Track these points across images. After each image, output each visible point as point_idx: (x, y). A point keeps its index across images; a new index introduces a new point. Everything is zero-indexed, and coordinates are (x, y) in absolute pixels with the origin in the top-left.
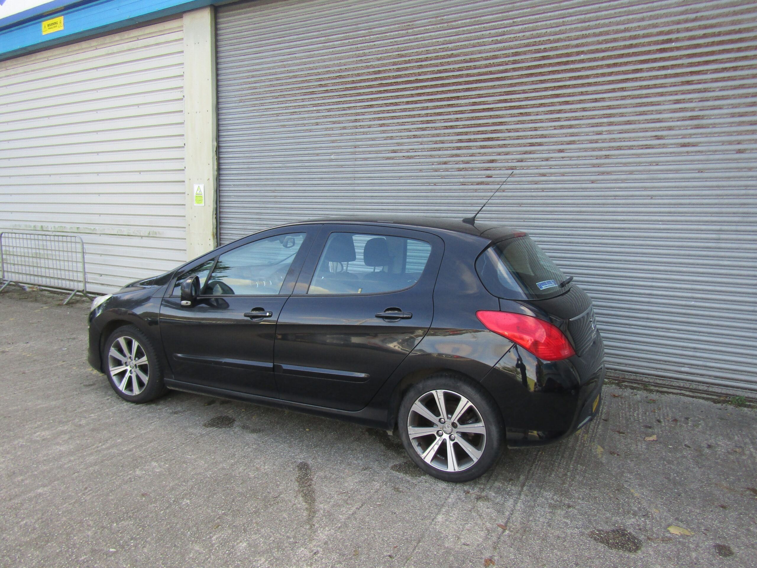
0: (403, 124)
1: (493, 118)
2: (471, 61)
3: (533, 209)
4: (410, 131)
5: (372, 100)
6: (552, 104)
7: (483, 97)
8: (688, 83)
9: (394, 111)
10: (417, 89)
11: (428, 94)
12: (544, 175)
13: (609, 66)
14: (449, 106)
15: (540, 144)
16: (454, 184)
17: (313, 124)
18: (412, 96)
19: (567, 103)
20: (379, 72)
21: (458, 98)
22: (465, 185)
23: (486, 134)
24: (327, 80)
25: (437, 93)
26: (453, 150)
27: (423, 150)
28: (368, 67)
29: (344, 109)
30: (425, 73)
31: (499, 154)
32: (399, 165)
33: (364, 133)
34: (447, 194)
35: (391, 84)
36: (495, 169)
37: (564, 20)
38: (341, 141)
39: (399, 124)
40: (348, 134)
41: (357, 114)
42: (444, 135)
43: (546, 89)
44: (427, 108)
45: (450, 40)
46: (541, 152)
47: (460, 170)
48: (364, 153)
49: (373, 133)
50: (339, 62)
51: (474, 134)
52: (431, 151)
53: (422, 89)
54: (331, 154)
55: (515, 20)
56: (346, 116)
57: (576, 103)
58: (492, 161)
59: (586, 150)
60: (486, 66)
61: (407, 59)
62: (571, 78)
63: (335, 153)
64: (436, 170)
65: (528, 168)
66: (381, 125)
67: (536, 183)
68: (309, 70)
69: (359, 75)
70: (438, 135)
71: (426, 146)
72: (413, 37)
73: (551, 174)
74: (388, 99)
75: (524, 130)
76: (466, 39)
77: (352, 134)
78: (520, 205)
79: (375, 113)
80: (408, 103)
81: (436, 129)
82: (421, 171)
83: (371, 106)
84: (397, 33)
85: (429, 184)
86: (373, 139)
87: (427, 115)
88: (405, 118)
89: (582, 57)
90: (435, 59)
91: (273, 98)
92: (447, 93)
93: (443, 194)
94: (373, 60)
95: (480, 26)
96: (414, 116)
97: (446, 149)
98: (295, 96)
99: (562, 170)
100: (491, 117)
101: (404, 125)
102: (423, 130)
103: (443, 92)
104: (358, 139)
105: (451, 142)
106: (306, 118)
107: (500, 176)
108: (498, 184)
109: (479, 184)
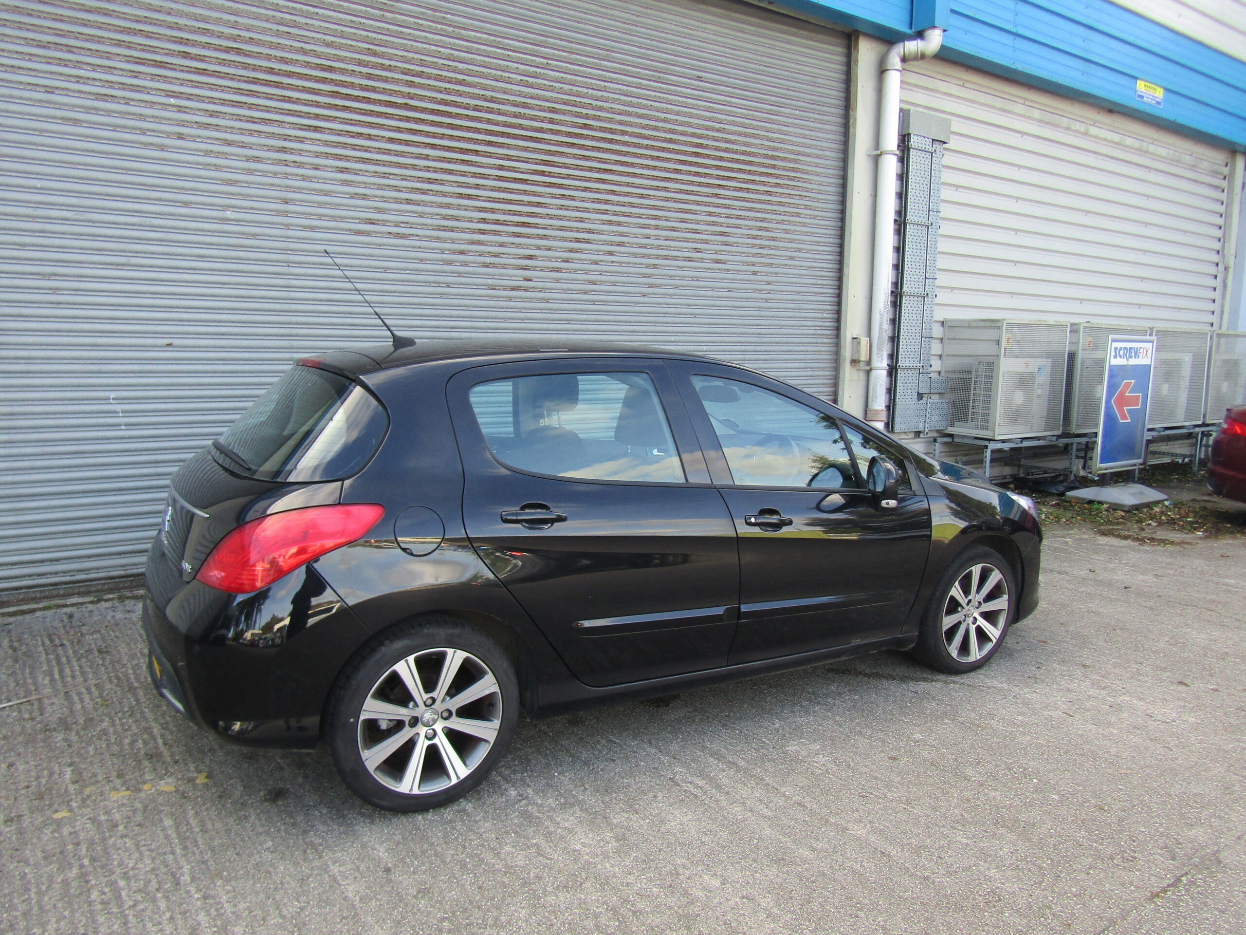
0: (386, 176)
1: (529, 195)
2: (492, 100)
3: (584, 327)
4: (400, 191)
5: (317, 117)
6: (598, 191)
7: (513, 160)
8: (716, 196)
9: (366, 149)
10: (408, 121)
11: (427, 134)
12: (594, 283)
13: (652, 158)
14: (464, 162)
15: (587, 241)
16: (478, 286)
17: (168, 135)
18: (399, 130)
19: (613, 192)
20: (330, 69)
21: (476, 153)
22: (495, 289)
23: (520, 215)
24: (204, 47)
25: (443, 136)
26: (474, 233)
27: (424, 226)
28: (305, 52)
29: (252, 120)
30: (422, 98)
32: (380, 246)
33: (304, 178)
34: (468, 302)
35: (357, 99)
36: (534, 269)
37: (606, 84)
38: (249, 184)
39: (376, 174)
40: (265, 174)
41: (286, 138)
42: (459, 207)
43: (591, 169)
44: (427, 157)
45: (458, 57)
46: (590, 252)
47: (486, 265)
48: (307, 215)
49: (325, 181)
50: (233, 18)
51: (504, 214)
52: (439, 230)
53: (416, 123)
54: (226, 207)
55: (550, 62)
56: (260, 136)
57: (624, 195)
58: (530, 257)
59: (636, 255)
60: (515, 116)
61: (387, 62)
62: (617, 162)
63: (234, 207)
64: (450, 263)
65: (575, 271)
66: (342, 170)
67: (586, 293)
68: (149, 10)
69: (283, 60)
70: (448, 206)
71: (429, 221)
72: (395, 28)
73: (602, 282)
74: (352, 124)
75: (569, 219)
76: (483, 64)
77: (275, 174)
78: (568, 321)
79: (326, 143)
80: (391, 140)
81: (445, 196)
82: (422, 261)
83: (316, 129)
84: (363, 8)
85: (439, 284)
86: (327, 193)
87: (427, 169)
88: (390, 166)
89: (626, 138)
90: (435, 79)
91: (28, 45)
92: (459, 141)
93: (462, 302)
94: (316, 42)
95: (503, 51)
96: (405, 166)
97: (463, 230)
98: (108, 58)
99: (613, 279)
100: (525, 192)
101: (388, 178)
102: (423, 193)
103: (451, 138)
104: (291, 187)
105: (470, 220)
106: (148, 116)
107: (543, 280)
108: (540, 292)
109: (513, 289)
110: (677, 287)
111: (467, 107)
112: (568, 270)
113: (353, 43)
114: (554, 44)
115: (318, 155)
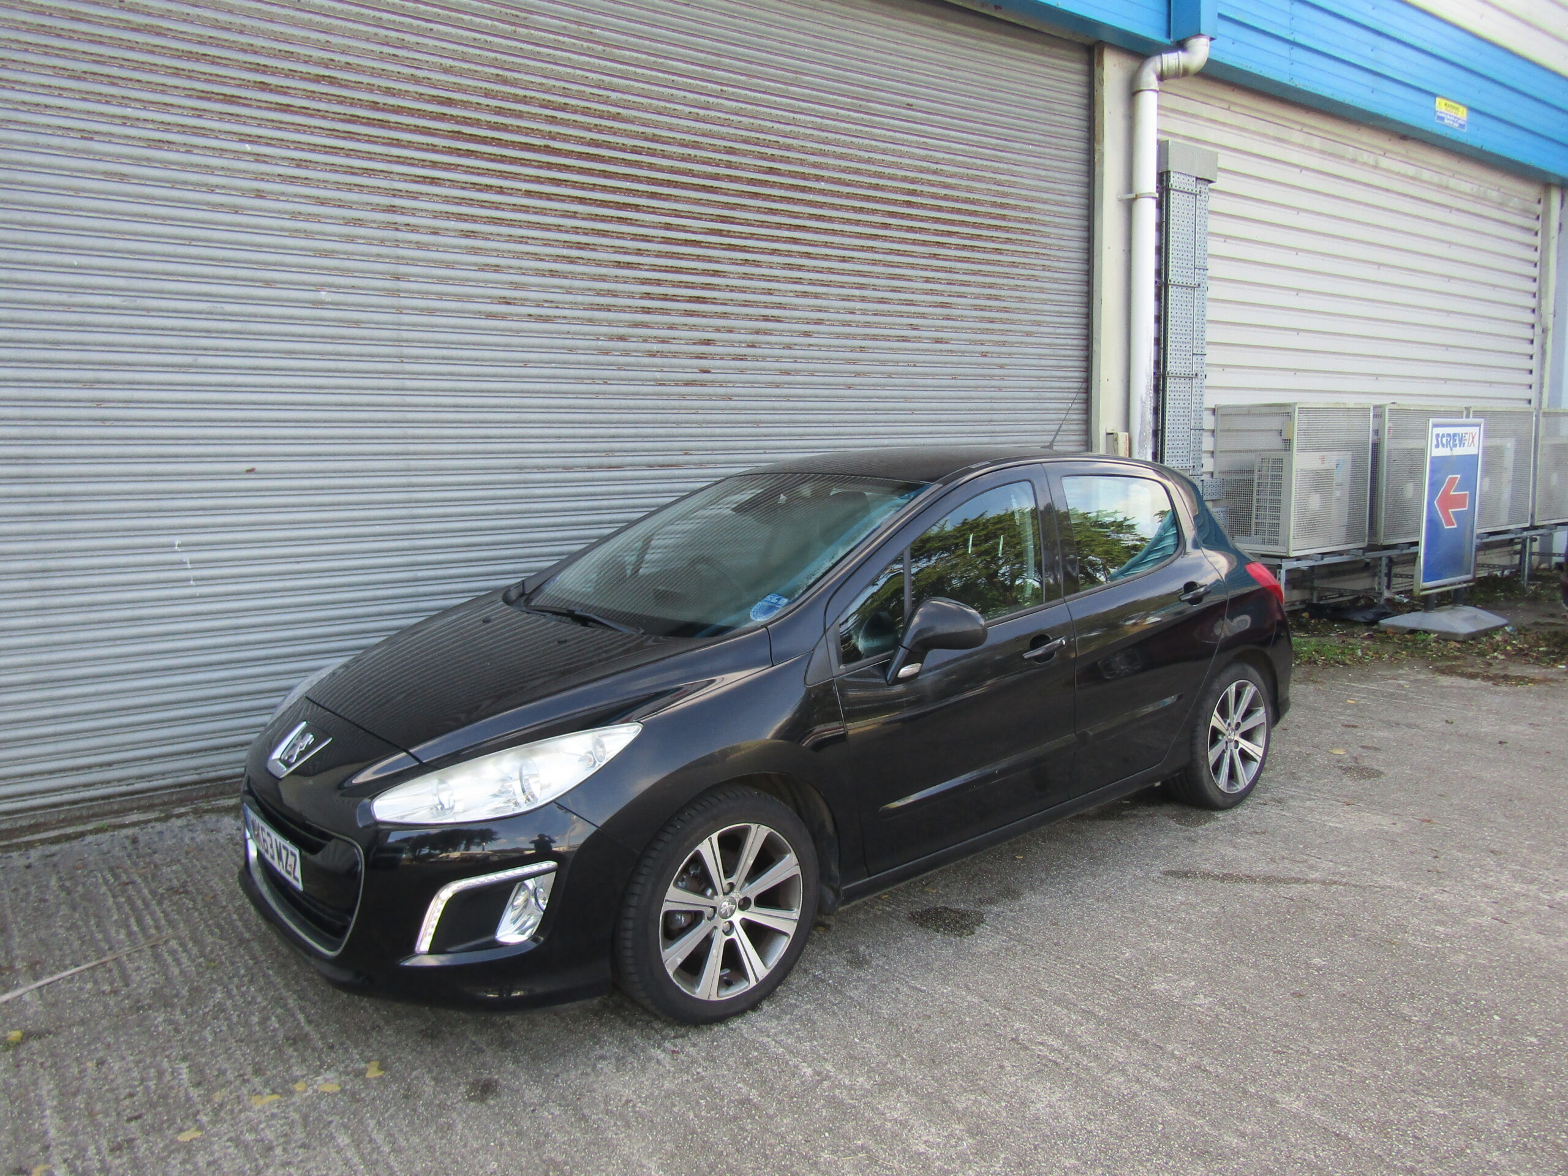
0: (523, 240)
1: (704, 261)
2: (654, 139)
3: (777, 430)
4: (541, 260)
5: (434, 165)
6: (789, 254)
7: (682, 217)
8: (935, 256)
9: (497, 206)
10: (549, 169)
11: (574, 185)
12: (787, 373)
13: (855, 209)
14: (621, 220)
15: (778, 320)
16: (644, 382)
17: (244, 193)
18: (538, 180)
19: (808, 255)
20: (449, 102)
21: (637, 208)
22: (664, 385)
23: (693, 288)
24: (287, 76)
25: (594, 187)
26: (636, 312)
27: (574, 305)
28: (417, 81)
29: (351, 171)
30: (566, 138)
31: (718, 330)
32: (517, 332)
33: (419, 246)
34: (632, 403)
35: (484, 140)
36: (713, 357)
37: (796, 116)
38: (349, 255)
39: (510, 238)
40: (369, 241)
41: (396, 193)
42: (616, 279)
43: (779, 226)
44: (574, 215)
45: (610, 83)
46: (780, 333)
47: (652, 354)
48: (425, 295)
49: (445, 248)
50: (323, 37)
51: (673, 286)
52: (592, 309)
53: (560, 170)
54: (320, 287)
55: (725, 88)
56: (361, 192)
57: (822, 259)
58: (708, 342)
59: (838, 336)
60: (684, 159)
61: (521, 92)
62: (812, 217)
63: (330, 286)
64: (606, 352)
65: (764, 358)
66: (467, 234)
67: (778, 386)
68: (215, 27)
69: (389, 92)
70: (603, 278)
71: (580, 298)
72: (530, 47)
73: (798, 372)
74: (479, 174)
75: (754, 292)
76: (641, 92)
77: (382, 242)
78: (757, 423)
79: (447, 200)
80: (529, 194)
81: (599, 265)
82: (571, 350)
83: (434, 181)
84: (489, 22)
85: (593, 380)
86: (449, 265)
87: (576, 230)
88: (529, 228)
89: (822, 185)
90: (583, 114)
91: (56, 76)
92: (614, 193)
93: (622, 403)
94: (431, 67)
95: (666, 76)
96: (547, 228)
97: (623, 309)
98: (163, 92)
99: (811, 366)
100: (698, 258)
101: (526, 243)
102: (572, 262)
103: (604, 189)
104: (403, 258)
105: (631, 296)
106: (216, 168)
107: (723, 370)
108: (721, 386)
109: (687, 384)
110: (889, 375)
111: (623, 149)
112: (756, 358)
113: (479, 68)
114: (730, 65)
115: (436, 215)
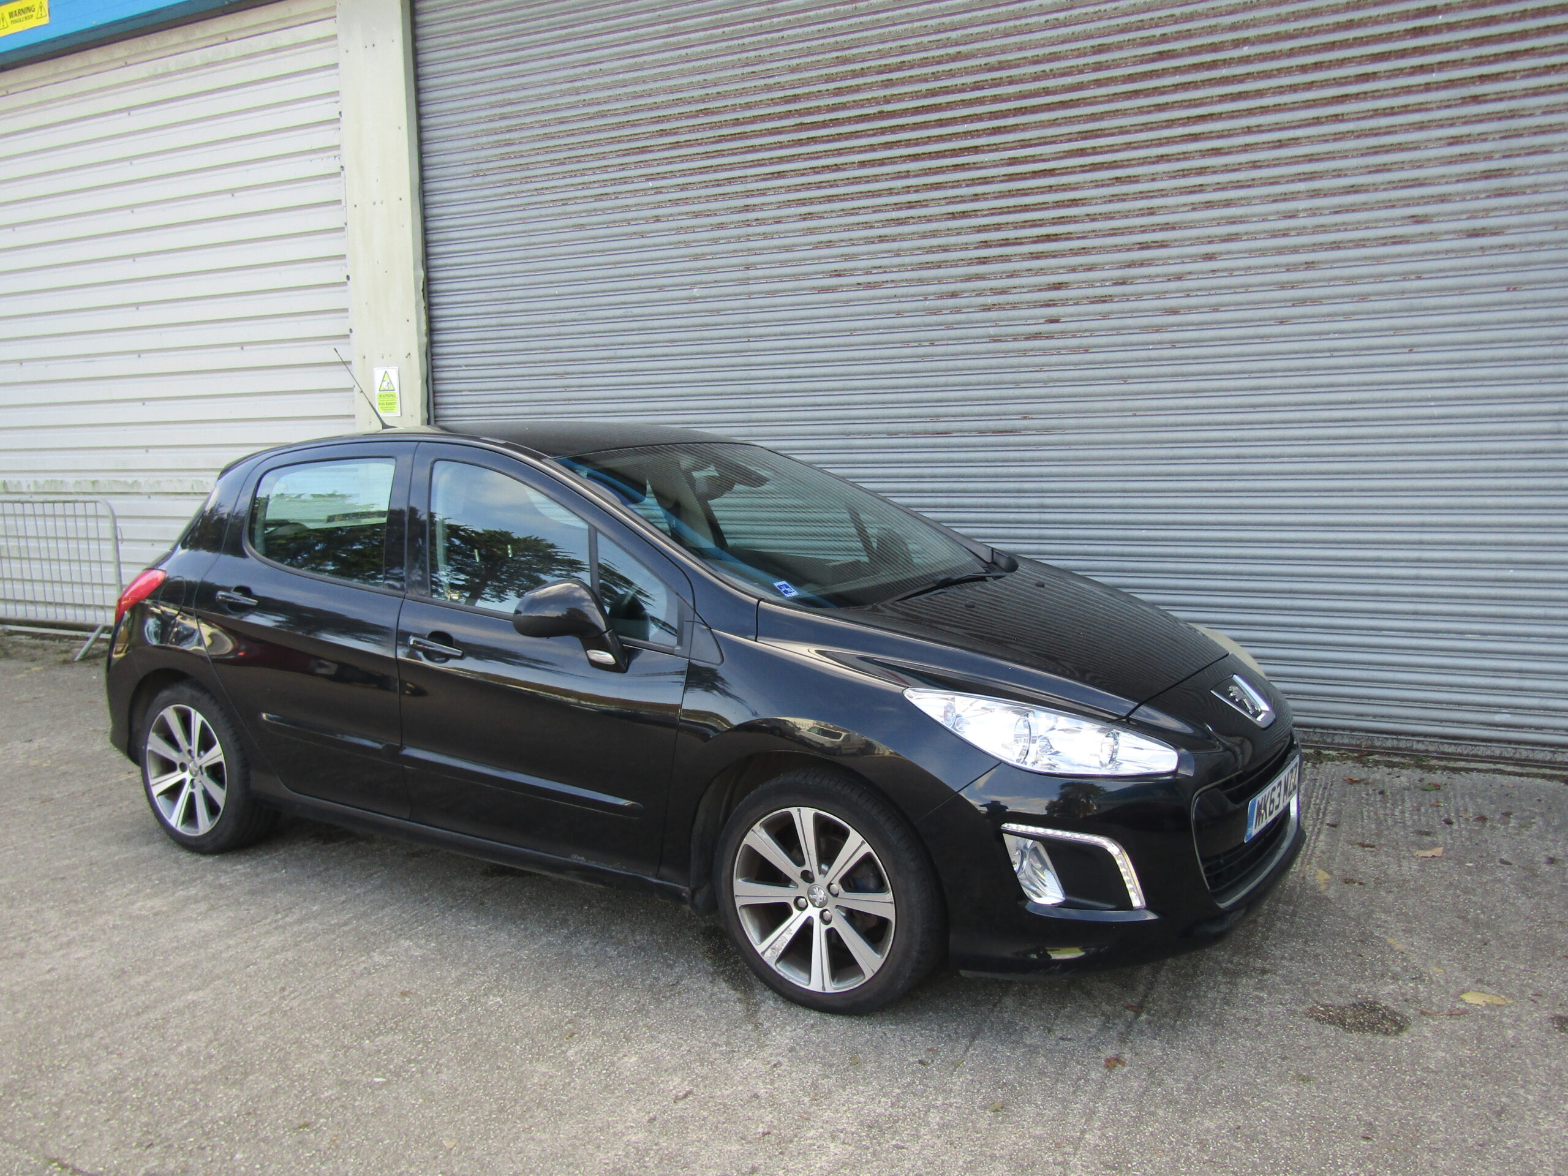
0: (854, 212)
1: (1056, 191)
2: (1001, 66)
3: (1154, 387)
4: (871, 227)
5: (781, 160)
6: (1185, 156)
7: (1031, 146)
8: (1476, 99)
9: (833, 184)
10: (883, 134)
11: (908, 143)
12: (1174, 311)
13: (1304, 69)
14: (956, 168)
15: (1163, 245)
16: (976, 340)
17: (647, 220)
18: (872, 148)
19: (1217, 152)
20: (796, 98)
21: (976, 150)
22: (999, 341)
23: (1041, 226)
24: (677, 119)
25: (929, 140)
26: (969, 265)
27: (901, 268)
28: (769, 88)
29: (718, 183)
30: (900, 98)
31: (1073, 270)
32: (848, 302)
33: (766, 236)
34: (960, 364)
35: (824, 124)
36: (1065, 302)
38: (714, 255)
39: (843, 213)
40: (728, 240)
41: (749, 194)
42: (949, 232)
43: (1170, 124)
44: (907, 175)
45: (952, 23)
46: (1165, 261)
47: (987, 308)
48: (768, 279)
49: (785, 234)
50: (701, 78)
51: (1016, 228)
52: (921, 269)
53: (893, 133)
54: (693, 285)
56: (724, 199)
57: (1238, 152)
58: (1058, 286)
59: (1263, 252)
60: (1036, 78)
61: (857, 66)
62: (1223, 98)
63: (701, 283)
64: (933, 312)
65: (1139, 297)
66: (805, 217)
67: (1158, 329)
68: (634, 98)
69: (748, 106)
70: (934, 234)
71: (907, 260)
72: (869, 18)
73: (1190, 309)
74: (817, 158)
75: (1126, 215)
76: (989, 19)
77: (739, 239)
78: (1125, 379)
79: (789, 189)
80: (863, 164)
81: (929, 221)
82: (899, 314)
83: (780, 175)
84: (832, 9)
85: (919, 343)
86: (788, 249)
87: (907, 190)
88: (859, 198)
89: (1246, 51)
90: (920, 66)
91: (553, 165)
92: (950, 140)
93: (951, 364)
94: (781, 72)
96: (878, 194)
97: (955, 264)
98: (604, 158)
99: (1213, 300)
100: (1051, 189)
101: (857, 214)
102: (901, 224)
103: (941, 138)
104: (753, 249)
105: (965, 247)
106: (632, 206)
107: (1078, 318)
108: (1074, 337)
109: (1029, 337)
110: (1364, 298)
111: (962, 89)
112: (1126, 298)
113: (820, 57)
115: (780, 205)
